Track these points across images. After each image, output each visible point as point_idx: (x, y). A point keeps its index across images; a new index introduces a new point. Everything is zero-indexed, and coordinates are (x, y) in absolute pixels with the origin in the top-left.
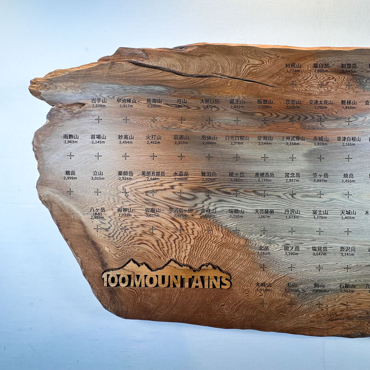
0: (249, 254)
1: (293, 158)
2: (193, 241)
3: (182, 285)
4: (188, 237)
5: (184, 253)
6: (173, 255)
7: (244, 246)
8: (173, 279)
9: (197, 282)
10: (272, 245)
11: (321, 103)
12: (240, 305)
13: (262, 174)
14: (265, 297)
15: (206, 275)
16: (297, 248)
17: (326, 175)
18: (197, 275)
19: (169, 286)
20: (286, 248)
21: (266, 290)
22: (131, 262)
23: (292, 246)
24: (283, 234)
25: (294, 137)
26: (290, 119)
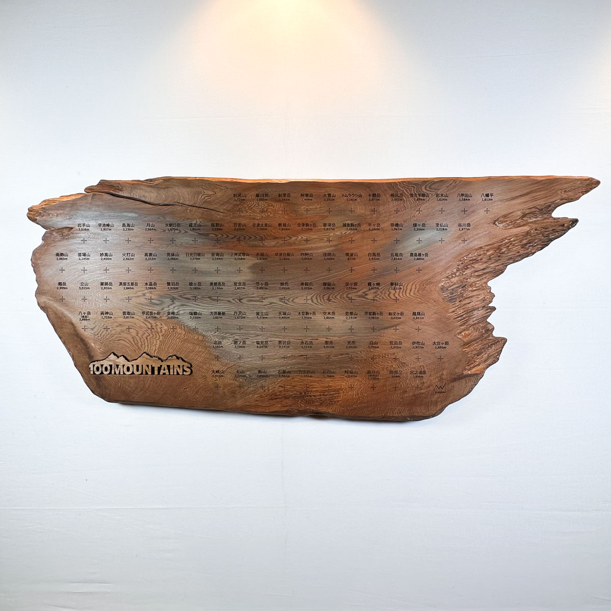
0: (206, 347)
1: (240, 271)
2: (161, 338)
3: (153, 373)
4: (157, 334)
5: (154, 347)
6: (146, 349)
7: (202, 341)
8: (145, 367)
9: (164, 370)
10: (224, 340)
11: (262, 226)
12: (200, 388)
13: (216, 284)
14: (219, 381)
15: (171, 364)
16: (244, 342)
17: (267, 284)
18: (164, 365)
19: (142, 374)
20: (235, 342)
21: (220, 376)
22: (112, 355)
23: (240, 341)
24: (233, 331)
25: (241, 253)
26: (237, 239)
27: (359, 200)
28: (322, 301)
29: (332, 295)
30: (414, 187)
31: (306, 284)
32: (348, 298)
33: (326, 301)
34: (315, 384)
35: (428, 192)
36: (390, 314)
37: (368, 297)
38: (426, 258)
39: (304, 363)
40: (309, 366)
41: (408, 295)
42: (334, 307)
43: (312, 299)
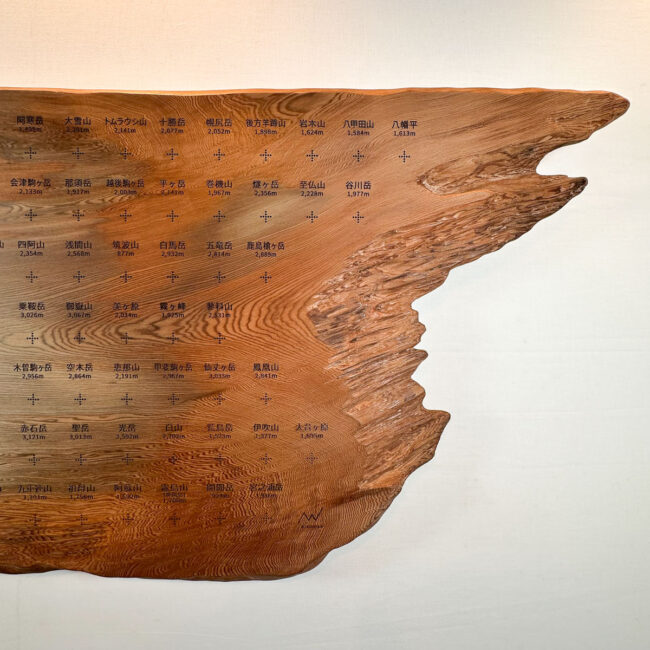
27: (139, 130)
28: (65, 340)
29: (86, 328)
30: (255, 106)
31: (31, 306)
32: (120, 334)
33: (72, 341)
34: (53, 512)
35: (284, 117)
36: (207, 367)
37: (160, 333)
38: (279, 253)
39: (29, 471)
40: (40, 476)
41: (244, 328)
42: (91, 355)
43: (42, 337)
